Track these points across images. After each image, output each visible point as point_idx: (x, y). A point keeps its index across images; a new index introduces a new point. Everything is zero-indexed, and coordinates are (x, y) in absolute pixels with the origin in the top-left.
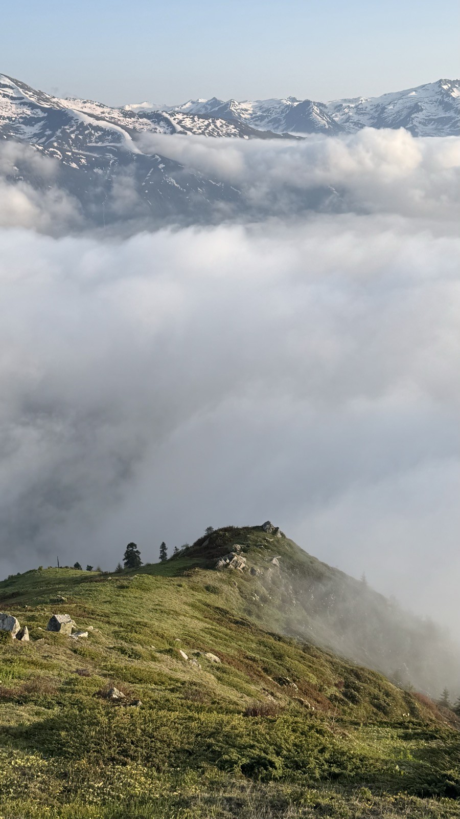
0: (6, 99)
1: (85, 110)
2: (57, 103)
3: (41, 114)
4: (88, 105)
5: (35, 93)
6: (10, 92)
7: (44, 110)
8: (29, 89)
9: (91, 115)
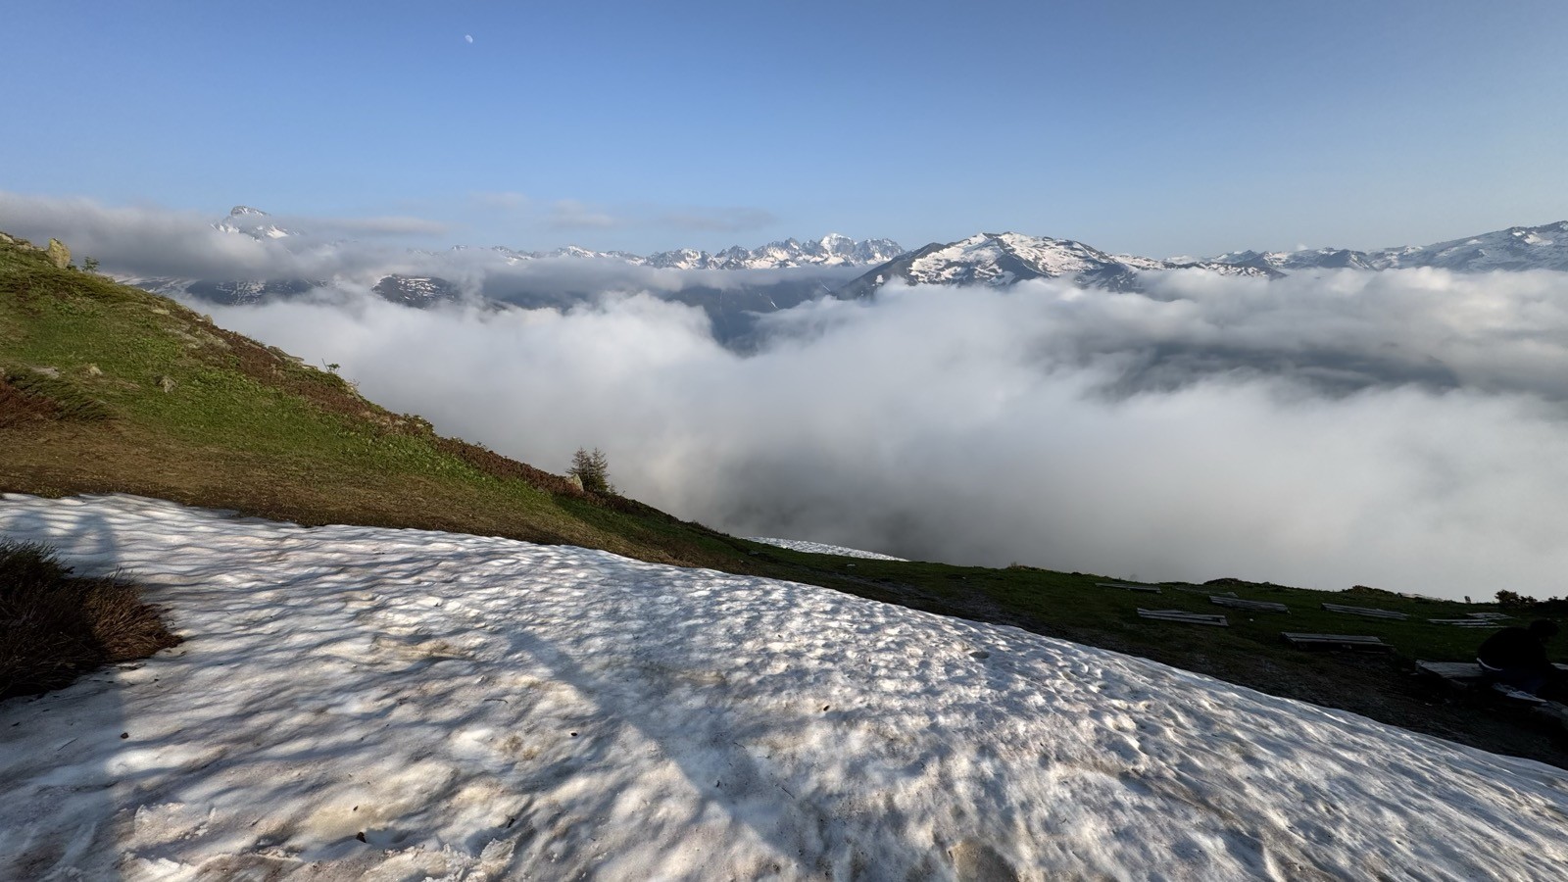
0: (1076, 258)
1: (1135, 264)
2: (1113, 260)
3: (1099, 267)
4: (1138, 260)
5: (1098, 253)
6: (1079, 253)
7: (1102, 264)
8: (1094, 251)
9: (1138, 267)
